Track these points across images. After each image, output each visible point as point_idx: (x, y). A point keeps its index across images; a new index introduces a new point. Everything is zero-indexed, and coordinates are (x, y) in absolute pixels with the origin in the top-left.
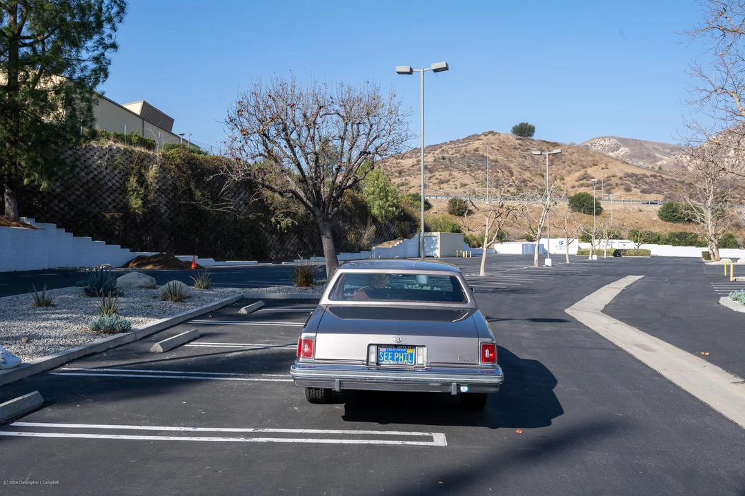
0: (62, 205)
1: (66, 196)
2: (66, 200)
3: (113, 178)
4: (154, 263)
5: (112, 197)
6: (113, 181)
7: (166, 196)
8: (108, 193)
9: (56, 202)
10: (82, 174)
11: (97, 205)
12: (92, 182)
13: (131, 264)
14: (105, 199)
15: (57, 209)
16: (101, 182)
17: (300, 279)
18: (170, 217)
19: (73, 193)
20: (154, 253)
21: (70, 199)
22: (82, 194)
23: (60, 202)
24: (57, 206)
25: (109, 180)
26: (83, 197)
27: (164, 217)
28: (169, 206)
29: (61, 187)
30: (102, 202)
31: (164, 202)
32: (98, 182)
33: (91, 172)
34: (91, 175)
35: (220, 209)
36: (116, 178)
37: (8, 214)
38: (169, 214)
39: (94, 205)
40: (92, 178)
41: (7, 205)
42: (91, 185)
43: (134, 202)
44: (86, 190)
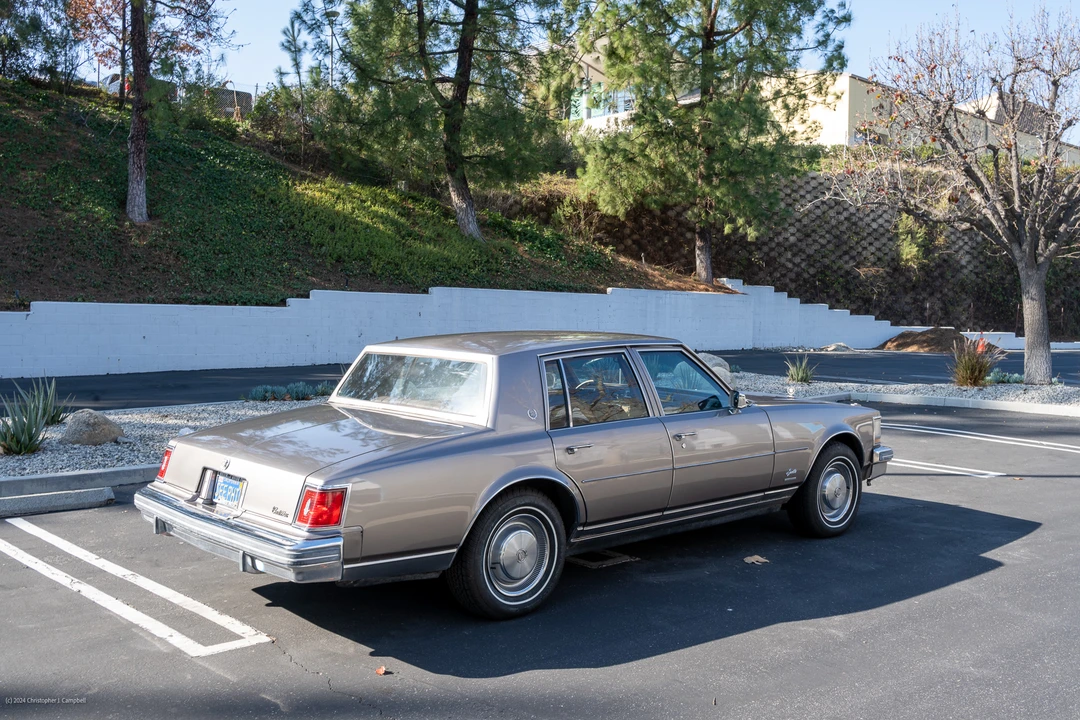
0: (797, 260)
1: (804, 246)
2: (804, 252)
3: (881, 216)
4: (920, 343)
5: (877, 244)
6: (880, 221)
7: (971, 239)
8: (870, 239)
9: (789, 255)
10: (832, 213)
11: (853, 258)
12: (846, 224)
13: (889, 344)
14: (865, 248)
15: (790, 265)
16: (860, 223)
17: (961, 372)
18: (976, 271)
19: (815, 241)
20: (925, 328)
21: (810, 251)
22: (829, 242)
23: (794, 255)
24: (790, 261)
25: (874, 220)
26: (830, 247)
27: (965, 271)
28: (975, 254)
29: (797, 235)
30: (860, 254)
31: (966, 248)
32: (855, 224)
33: (845, 209)
34: (845, 214)
35: (1069, 256)
36: (885, 215)
37: (699, 275)
38: (976, 267)
39: (847, 258)
40: (846, 219)
41: (698, 262)
42: (843, 228)
43: (907, 250)
44: (836, 237)
